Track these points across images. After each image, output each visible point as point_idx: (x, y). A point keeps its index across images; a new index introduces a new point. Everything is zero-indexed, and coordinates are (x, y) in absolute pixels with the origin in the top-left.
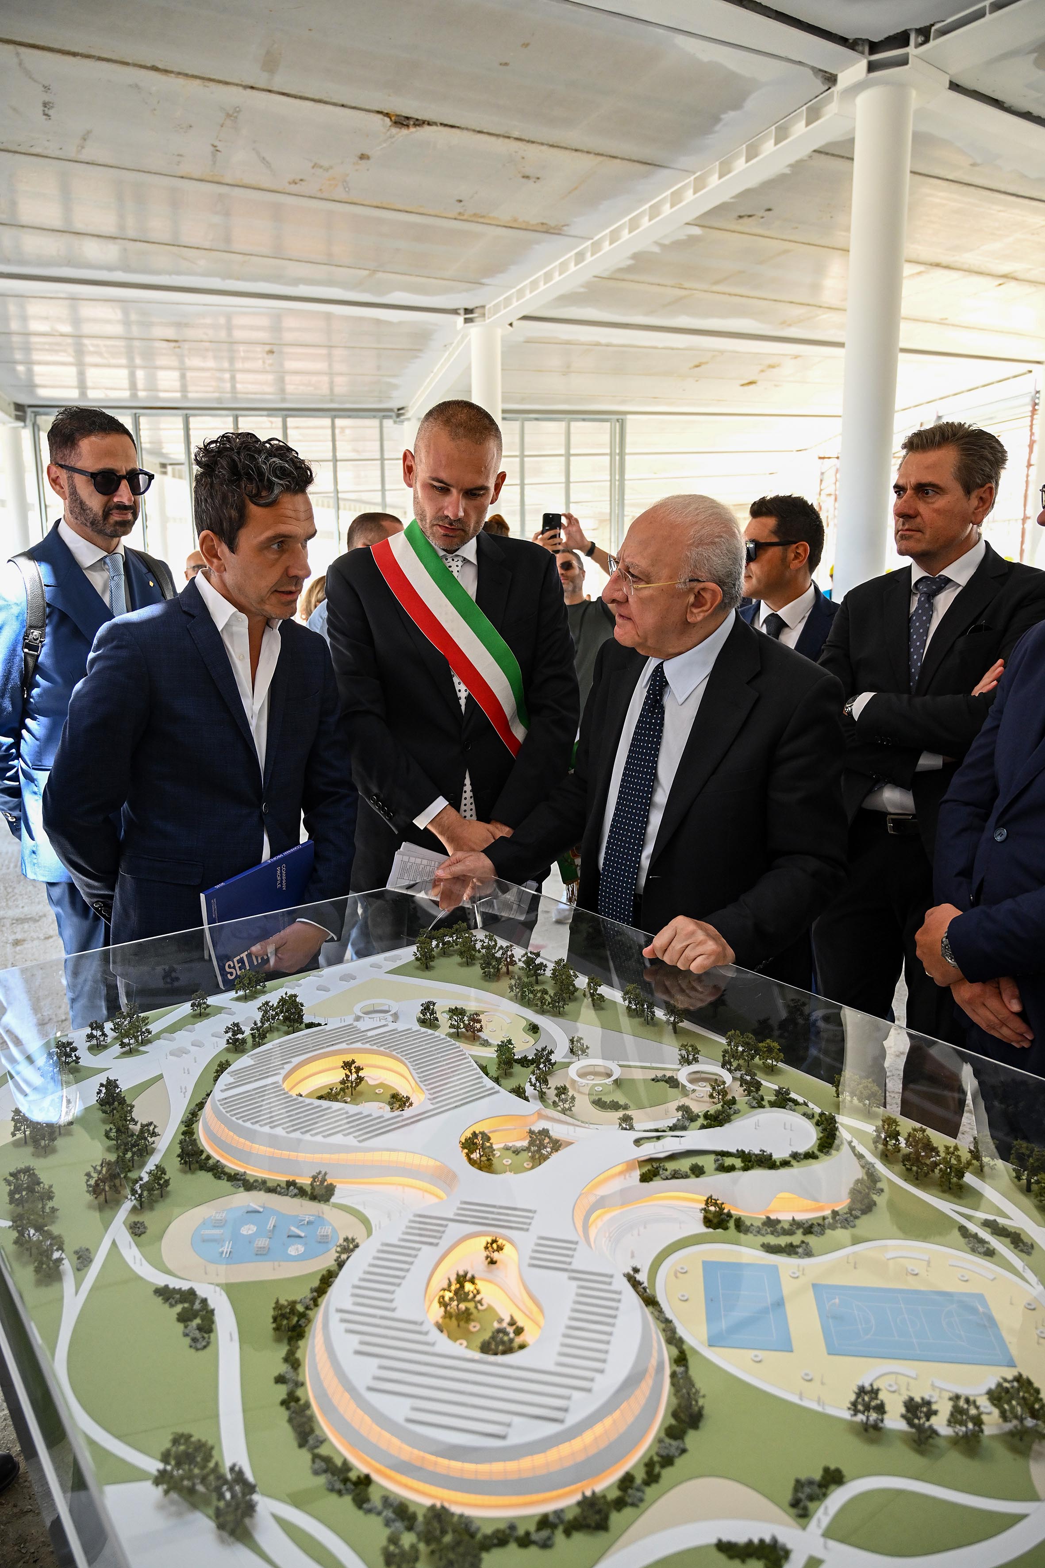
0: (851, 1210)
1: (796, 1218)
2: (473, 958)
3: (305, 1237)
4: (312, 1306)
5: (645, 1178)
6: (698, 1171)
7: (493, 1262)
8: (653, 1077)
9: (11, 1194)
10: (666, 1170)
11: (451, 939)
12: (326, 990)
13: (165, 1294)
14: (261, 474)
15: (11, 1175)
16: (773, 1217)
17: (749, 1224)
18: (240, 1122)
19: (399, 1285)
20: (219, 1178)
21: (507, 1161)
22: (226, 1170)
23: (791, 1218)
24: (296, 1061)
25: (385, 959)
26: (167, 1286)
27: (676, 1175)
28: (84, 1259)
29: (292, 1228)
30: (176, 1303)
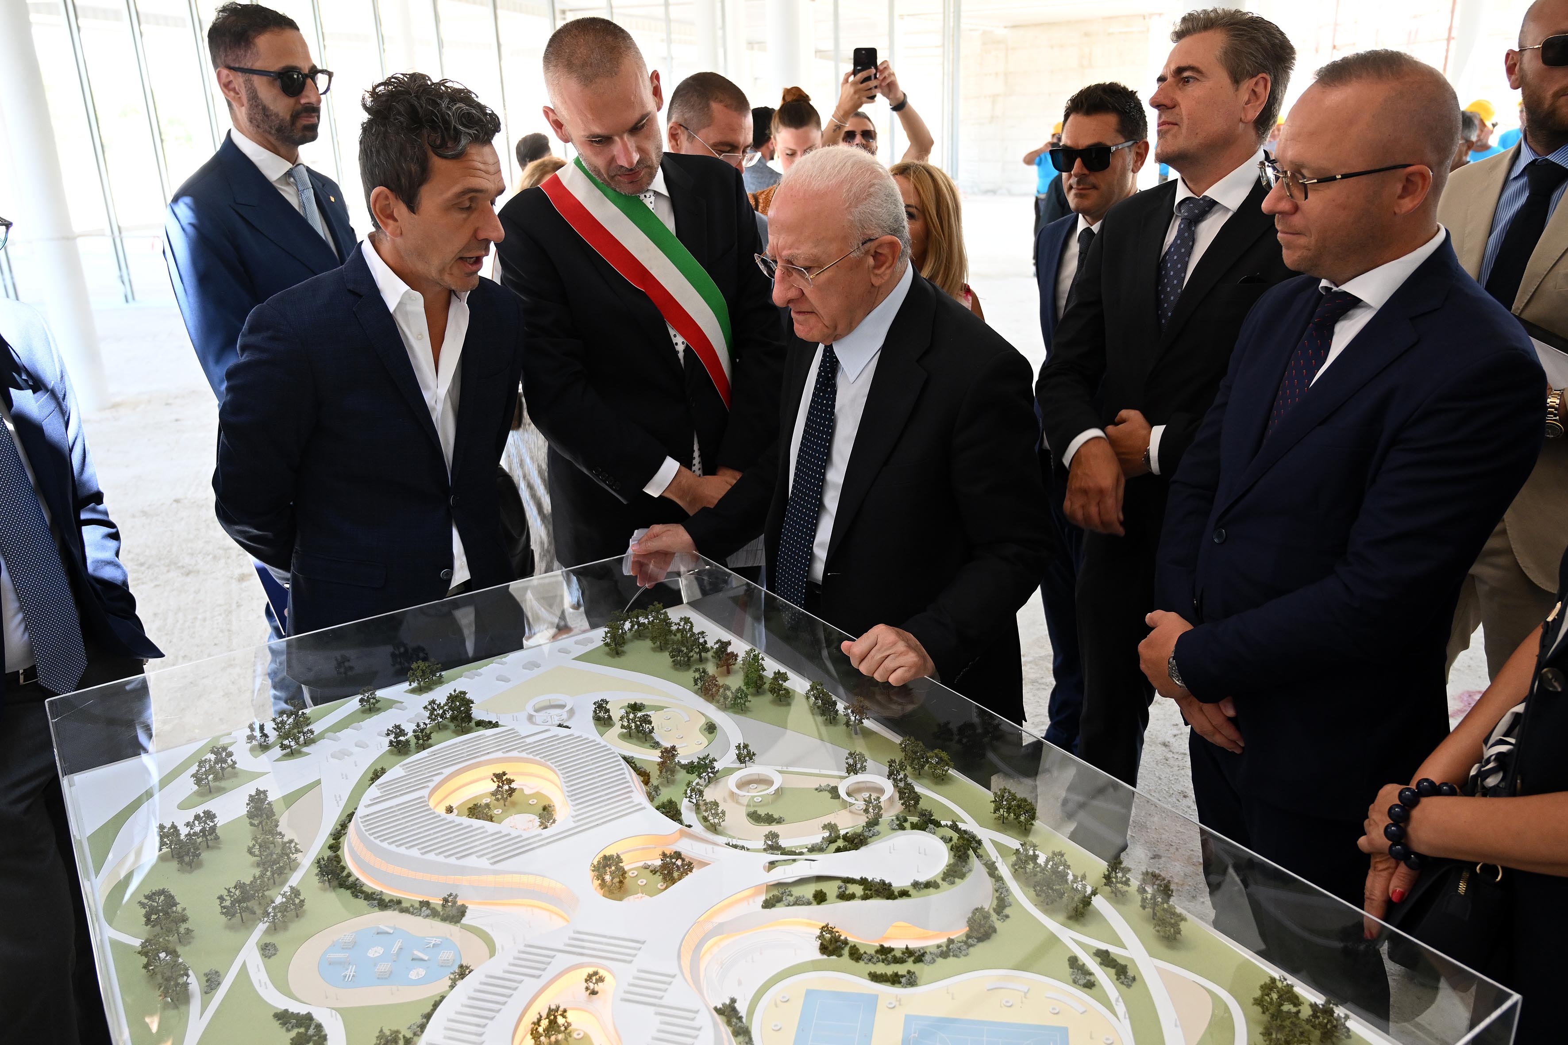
0: (968, 936)
1: (909, 947)
2: (666, 642)
3: (429, 960)
4: (419, 1033)
5: (768, 904)
6: (820, 898)
7: (594, 993)
8: (817, 786)
9: (148, 917)
10: (792, 895)
11: (646, 621)
12: (506, 680)
13: (284, 1018)
14: (447, 123)
15: (146, 897)
16: (886, 945)
17: (862, 952)
18: (377, 841)
19: (492, 1019)
20: (357, 897)
21: (642, 882)
22: (364, 889)
23: (905, 947)
24: (447, 771)
25: (576, 643)
26: (286, 1011)
27: (798, 902)
28: (212, 982)
29: (415, 952)
30: (292, 1027)
